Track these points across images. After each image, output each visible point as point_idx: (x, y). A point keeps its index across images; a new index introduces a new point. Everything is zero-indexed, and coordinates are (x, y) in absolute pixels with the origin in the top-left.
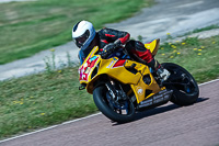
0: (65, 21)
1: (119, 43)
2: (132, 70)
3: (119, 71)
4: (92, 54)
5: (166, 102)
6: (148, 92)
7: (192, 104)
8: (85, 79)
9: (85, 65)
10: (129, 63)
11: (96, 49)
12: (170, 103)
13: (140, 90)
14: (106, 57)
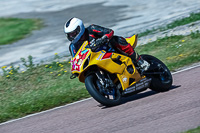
1: (106, 38)
2: (118, 61)
3: (106, 63)
4: (83, 47)
5: (145, 89)
6: (131, 80)
7: (168, 90)
8: (78, 69)
9: (77, 57)
10: (115, 55)
12: (149, 90)
13: (125, 79)
14: (95, 50)
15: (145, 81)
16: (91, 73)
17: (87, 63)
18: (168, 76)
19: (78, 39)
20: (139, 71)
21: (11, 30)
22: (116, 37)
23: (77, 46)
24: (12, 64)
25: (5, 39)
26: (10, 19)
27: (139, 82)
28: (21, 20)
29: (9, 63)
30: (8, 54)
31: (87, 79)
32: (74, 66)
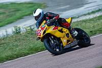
0: (5, 15)
1: (55, 19)
2: (61, 31)
3: (55, 32)
4: (43, 24)
6: (68, 41)
7: (88, 46)
10: (60, 28)
11: (45, 21)
12: (78, 46)
13: (65, 40)
14: (49, 25)
15: (76, 41)
16: (47, 37)
17: (45, 32)
18: (88, 39)
19: (40, 19)
20: (73, 36)
21: (30, 9)
22: (61, 18)
23: (40, 23)
24: (30, 26)
25: (27, 13)
26: (29, 3)
27: (73, 42)
28: (35, 3)
29: (29, 25)
30: (28, 21)
31: (45, 41)
32: (38, 34)
